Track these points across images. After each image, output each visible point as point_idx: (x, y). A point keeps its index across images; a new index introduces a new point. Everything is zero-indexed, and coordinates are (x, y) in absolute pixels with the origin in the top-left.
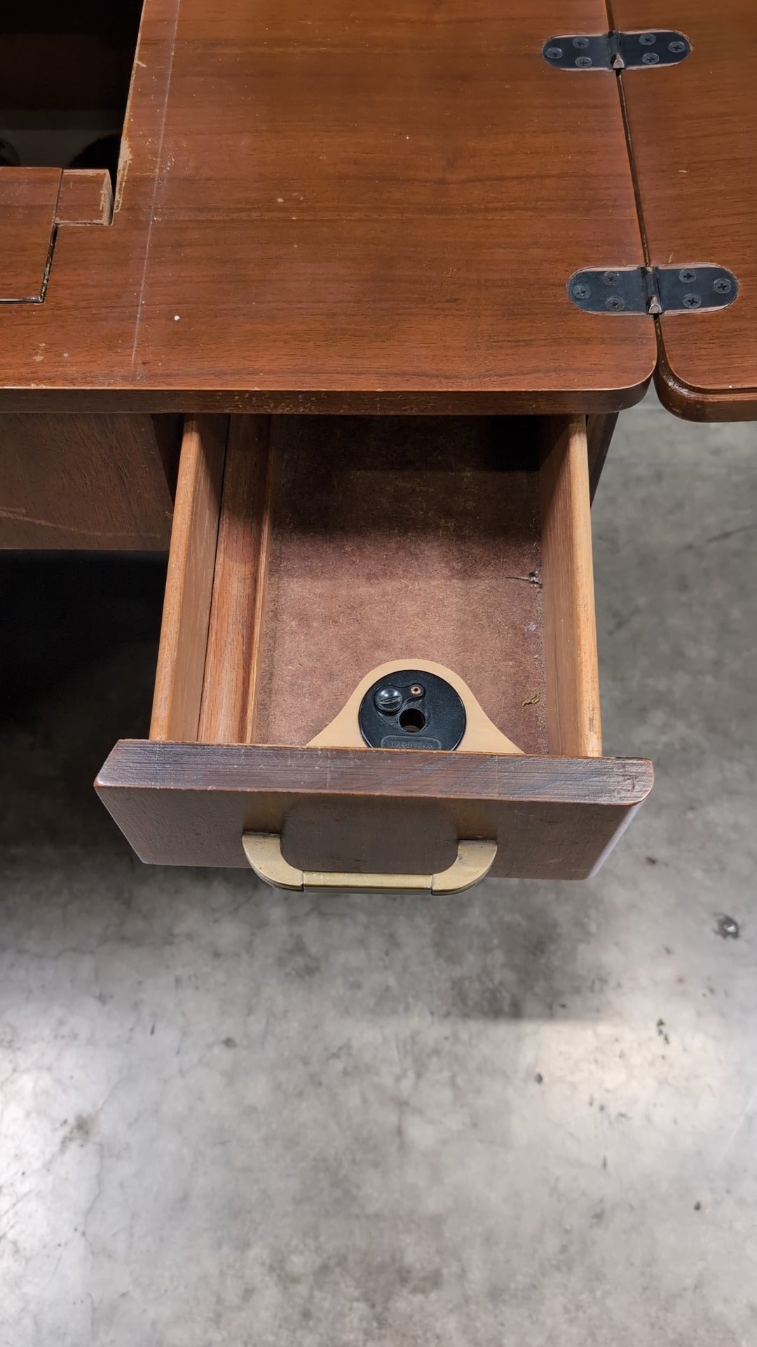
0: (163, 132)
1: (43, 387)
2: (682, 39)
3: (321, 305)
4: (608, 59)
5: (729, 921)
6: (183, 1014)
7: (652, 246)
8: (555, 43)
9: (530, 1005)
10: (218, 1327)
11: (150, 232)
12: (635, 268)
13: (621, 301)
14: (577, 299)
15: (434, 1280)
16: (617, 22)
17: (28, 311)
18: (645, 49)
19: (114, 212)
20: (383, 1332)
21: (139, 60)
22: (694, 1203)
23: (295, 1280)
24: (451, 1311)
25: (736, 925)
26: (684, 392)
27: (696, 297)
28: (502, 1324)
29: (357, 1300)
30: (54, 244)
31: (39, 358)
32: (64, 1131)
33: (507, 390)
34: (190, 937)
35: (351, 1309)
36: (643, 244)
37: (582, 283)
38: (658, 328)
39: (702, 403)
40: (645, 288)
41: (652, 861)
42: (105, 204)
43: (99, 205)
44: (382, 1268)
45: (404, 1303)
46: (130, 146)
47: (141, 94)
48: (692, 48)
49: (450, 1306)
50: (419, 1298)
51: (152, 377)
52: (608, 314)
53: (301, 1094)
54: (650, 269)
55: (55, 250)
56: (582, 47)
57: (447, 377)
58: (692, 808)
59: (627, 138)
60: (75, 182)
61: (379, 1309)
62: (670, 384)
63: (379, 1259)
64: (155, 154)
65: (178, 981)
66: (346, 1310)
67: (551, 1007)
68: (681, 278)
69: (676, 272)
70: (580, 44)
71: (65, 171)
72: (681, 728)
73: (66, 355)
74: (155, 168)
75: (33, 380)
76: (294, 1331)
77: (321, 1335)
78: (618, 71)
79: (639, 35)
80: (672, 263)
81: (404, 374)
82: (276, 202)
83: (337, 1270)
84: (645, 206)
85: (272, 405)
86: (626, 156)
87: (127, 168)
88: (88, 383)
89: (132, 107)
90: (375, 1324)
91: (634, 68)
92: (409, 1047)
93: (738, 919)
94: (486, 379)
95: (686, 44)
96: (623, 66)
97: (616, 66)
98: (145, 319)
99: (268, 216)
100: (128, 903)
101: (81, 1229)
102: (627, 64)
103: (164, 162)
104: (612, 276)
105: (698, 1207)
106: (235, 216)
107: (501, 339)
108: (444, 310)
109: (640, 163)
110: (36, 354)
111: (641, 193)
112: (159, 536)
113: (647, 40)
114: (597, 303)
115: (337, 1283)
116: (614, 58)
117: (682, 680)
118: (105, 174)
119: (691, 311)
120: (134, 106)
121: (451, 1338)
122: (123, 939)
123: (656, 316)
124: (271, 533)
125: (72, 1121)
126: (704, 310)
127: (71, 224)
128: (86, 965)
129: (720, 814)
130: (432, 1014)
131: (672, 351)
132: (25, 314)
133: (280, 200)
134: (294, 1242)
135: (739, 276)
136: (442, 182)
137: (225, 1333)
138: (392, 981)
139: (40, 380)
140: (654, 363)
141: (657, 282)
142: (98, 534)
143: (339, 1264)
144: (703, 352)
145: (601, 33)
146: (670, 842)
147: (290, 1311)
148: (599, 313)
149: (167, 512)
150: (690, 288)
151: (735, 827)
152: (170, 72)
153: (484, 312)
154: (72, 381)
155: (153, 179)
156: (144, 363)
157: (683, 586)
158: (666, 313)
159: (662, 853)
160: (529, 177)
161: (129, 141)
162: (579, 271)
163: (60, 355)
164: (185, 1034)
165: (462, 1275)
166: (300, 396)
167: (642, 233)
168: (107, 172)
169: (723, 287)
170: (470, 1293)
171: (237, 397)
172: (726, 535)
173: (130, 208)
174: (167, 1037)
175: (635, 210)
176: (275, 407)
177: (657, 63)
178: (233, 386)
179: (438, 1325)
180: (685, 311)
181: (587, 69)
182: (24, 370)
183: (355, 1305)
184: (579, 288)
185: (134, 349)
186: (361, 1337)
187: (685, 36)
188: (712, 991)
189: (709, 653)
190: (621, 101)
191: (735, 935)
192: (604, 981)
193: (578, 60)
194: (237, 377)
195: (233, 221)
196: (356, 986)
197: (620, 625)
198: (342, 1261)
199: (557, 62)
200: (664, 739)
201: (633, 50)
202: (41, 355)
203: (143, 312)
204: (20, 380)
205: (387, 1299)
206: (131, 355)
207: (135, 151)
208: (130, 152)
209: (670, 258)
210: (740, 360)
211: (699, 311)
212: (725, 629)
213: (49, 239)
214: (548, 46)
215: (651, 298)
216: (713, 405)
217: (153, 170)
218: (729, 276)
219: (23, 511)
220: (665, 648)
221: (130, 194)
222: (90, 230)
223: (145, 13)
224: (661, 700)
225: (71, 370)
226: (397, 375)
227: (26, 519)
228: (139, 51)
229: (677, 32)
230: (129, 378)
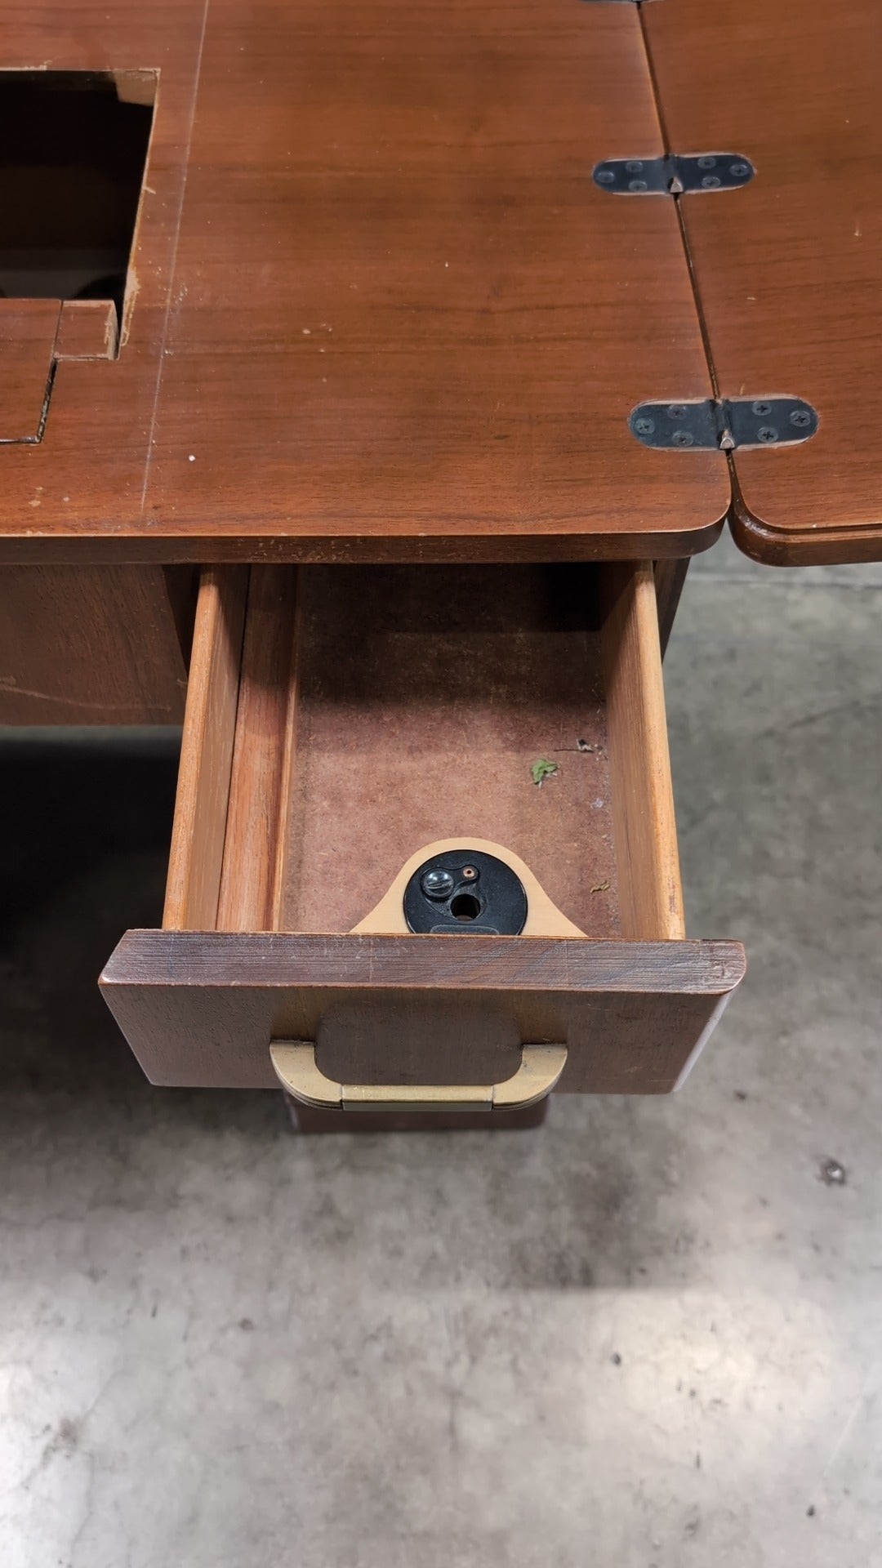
0: (174, 261)
1: (40, 534)
2: (745, 162)
3: (354, 443)
4: (665, 183)
5: (834, 1165)
6: (191, 1292)
7: (721, 376)
8: (607, 166)
9: (604, 1271)
11: (161, 366)
12: (703, 401)
13: (689, 435)
14: (640, 435)
16: (673, 144)
17: (23, 453)
18: (704, 173)
19: (121, 345)
21: (149, 184)
22: (806, 1508)
25: (842, 1169)
26: (763, 532)
27: (772, 430)
30: (52, 378)
31: (35, 503)
32: (46, 1440)
33: (564, 533)
34: (198, 1198)
36: (711, 375)
37: (644, 417)
38: (731, 464)
39: (784, 545)
40: (716, 422)
41: (741, 1096)
42: (110, 336)
43: (103, 338)
46: (138, 276)
47: (150, 221)
48: (755, 171)
51: (164, 522)
52: (675, 450)
53: (332, 1387)
54: (719, 401)
55: (54, 387)
56: (635, 171)
57: (497, 520)
58: (785, 1033)
59: (689, 264)
60: (76, 314)
62: (747, 524)
64: (166, 284)
65: (184, 1252)
67: (628, 1273)
68: (755, 411)
69: (749, 404)
70: (633, 167)
71: (65, 302)
72: (769, 941)
73: (66, 499)
74: (165, 298)
75: (29, 527)
78: (676, 195)
79: (698, 158)
80: (744, 394)
81: (448, 517)
82: (302, 333)
84: (711, 335)
85: (300, 553)
86: (689, 283)
87: (135, 299)
88: (91, 529)
89: (139, 235)
91: (694, 192)
92: (461, 1325)
93: (844, 1162)
94: (541, 522)
95: (750, 167)
96: (681, 190)
97: (673, 189)
98: (156, 459)
99: (293, 348)
100: (124, 1159)
101: (66, 1561)
102: (686, 188)
103: (176, 292)
104: (678, 410)
105: (811, 1513)
106: (256, 349)
107: (558, 478)
108: (491, 447)
109: (704, 290)
110: (32, 499)
111: (706, 320)
112: (169, 708)
113: (707, 163)
114: (662, 437)
116: (671, 182)
117: (768, 884)
118: (110, 305)
119: (767, 446)
120: (142, 234)
122: (118, 1202)
123: (728, 451)
124: (298, 704)
125: (56, 1427)
126: (781, 444)
127: (72, 358)
128: (74, 1235)
129: (817, 1039)
130: (488, 1284)
131: (749, 492)
132: (19, 455)
133: (306, 332)
135: (819, 408)
136: (486, 311)
138: (439, 1246)
139: (38, 527)
140: (729, 502)
141: (729, 415)
142: (99, 706)
144: (782, 489)
145: (656, 155)
146: (762, 1073)
148: (666, 449)
149: (179, 680)
150: (766, 421)
151: (836, 1054)
152: (182, 198)
153: (537, 449)
154: (73, 528)
155: (162, 311)
156: (155, 508)
157: (764, 777)
158: (740, 448)
159: (752, 1086)
160: (583, 306)
161: (137, 270)
162: (641, 405)
163: (60, 500)
164: (192, 1316)
166: (333, 542)
167: (709, 364)
168: (112, 303)
169: (802, 420)
171: (261, 545)
172: (811, 720)
173: (136, 341)
174: (172, 1320)
175: (700, 339)
176: (305, 555)
177: (719, 187)
178: (258, 531)
180: (761, 446)
181: (642, 194)
182: (19, 517)
184: (642, 422)
185: (144, 493)
187: (747, 158)
188: (817, 1248)
189: (798, 853)
190: (681, 227)
191: (842, 1181)
192: (689, 1239)
193: (632, 184)
194: (261, 521)
195: (254, 354)
196: (397, 1253)
199: (609, 186)
201: (692, 173)
202: (38, 500)
203: (153, 453)
204: (14, 528)
206: (140, 499)
207: (144, 282)
208: (139, 282)
209: (742, 389)
210: (824, 497)
211: (776, 445)
212: (814, 825)
213: (47, 375)
214: (599, 169)
215: (722, 432)
216: (795, 546)
217: (163, 301)
218: (808, 408)
219: (13, 680)
220: (746, 848)
221: (136, 325)
222: (94, 365)
223: (155, 137)
224: (745, 908)
225: (73, 516)
226: (440, 518)
227: (16, 690)
228: (148, 176)
229: (738, 154)
230: (139, 524)
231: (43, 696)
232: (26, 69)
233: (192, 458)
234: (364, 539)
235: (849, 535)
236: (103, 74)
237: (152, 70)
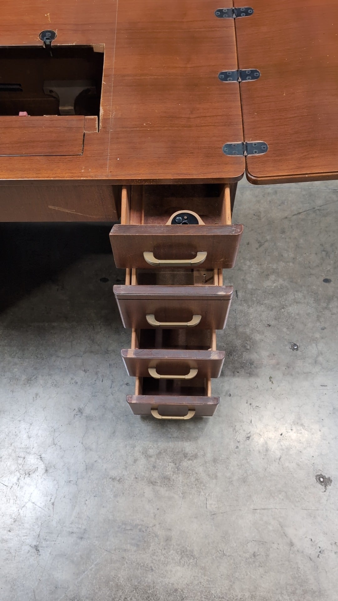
0: (111, 104)
1: (84, 179)
3: (156, 155)
4: (237, 78)
5: (295, 345)
6: (112, 376)
7: (246, 136)
8: (222, 73)
10: (126, 471)
11: (110, 134)
12: (241, 143)
13: (236, 152)
14: (225, 152)
15: (195, 456)
16: (240, 66)
17: (79, 158)
18: (248, 75)
19: (100, 128)
20: (179, 472)
21: (104, 81)
22: (281, 433)
23: (151, 457)
24: (201, 465)
25: (297, 346)
26: (253, 177)
27: (257, 151)
28: (217, 470)
29: (171, 462)
31: (83, 171)
32: (75, 412)
33: (205, 178)
34: (114, 351)
35: (168, 465)
36: (243, 136)
37: (226, 147)
38: (246, 160)
39: (256, 180)
40: (243, 148)
41: (269, 326)
42: (97, 126)
43: (95, 127)
44: (178, 453)
45: (185, 463)
46: (103, 109)
47: (104, 92)
48: (261, 75)
49: (200, 464)
50: (191, 461)
51: (112, 176)
52: (233, 156)
54: (245, 143)
55: (84, 140)
56: (229, 75)
57: (189, 175)
58: (283, 308)
59: (241, 103)
60: (88, 120)
61: (177, 465)
62: (249, 175)
63: (178, 450)
64: (110, 111)
66: (167, 465)
67: (234, 373)
68: (253, 145)
70: (229, 73)
71: (86, 116)
72: (281, 281)
73: (90, 170)
75: (82, 177)
76: (151, 472)
77: (159, 473)
78: (240, 82)
79: (246, 71)
80: (251, 141)
81: (178, 174)
82: (144, 125)
83: (164, 454)
84: (244, 124)
86: (241, 109)
87: (102, 115)
88: (96, 177)
90: (176, 470)
91: (244, 81)
93: (298, 344)
94: (200, 175)
95: (259, 73)
97: (239, 81)
99: (141, 129)
100: (93, 341)
101: (81, 442)
102: (242, 80)
103: (112, 113)
104: (234, 145)
105: (281, 435)
106: (132, 129)
107: (204, 164)
108: (189, 156)
109: (244, 111)
110: (82, 170)
111: (244, 120)
112: (111, 217)
113: (248, 72)
114: (230, 153)
115: (164, 458)
117: (282, 264)
118: (96, 117)
119: (255, 155)
120: (103, 96)
121: (201, 473)
122: (92, 352)
123: (246, 156)
125: (77, 409)
126: (259, 154)
127: (88, 132)
128: (80, 361)
129: (293, 309)
131: (249, 166)
134: (150, 445)
135: (268, 145)
136: (189, 118)
137: (128, 472)
139: (84, 177)
140: (245, 170)
141: (247, 146)
142: (94, 217)
143: (165, 452)
144: (257, 166)
145: (235, 70)
146: (275, 319)
147: (149, 466)
148: (230, 156)
149: (114, 211)
150: (256, 148)
151: (298, 314)
152: (113, 85)
153: (200, 156)
154: (92, 177)
155: (109, 119)
156: (111, 172)
158: (248, 155)
159: (273, 323)
160: (213, 116)
161: (102, 107)
162: (226, 144)
163: (88, 170)
164: (113, 382)
165: (204, 455)
166: (151, 180)
167: (243, 133)
168: (97, 116)
169: (264, 148)
170: (207, 460)
171: (135, 181)
172: (299, 213)
173: (104, 127)
174: (107, 383)
175: (242, 126)
176: (145, 183)
177: (250, 80)
178: (134, 178)
179: (197, 470)
181: (230, 82)
182: (79, 174)
183: (170, 464)
184: (225, 149)
185: (108, 168)
186: (172, 473)
187: (259, 71)
188: (288, 367)
189: (292, 255)
190: (240, 92)
191: (297, 349)
192: (252, 364)
193: (228, 79)
194: (135, 175)
195: (132, 131)
197: (260, 246)
198: (165, 451)
199: (222, 80)
200: (275, 284)
201: (243, 75)
202: (83, 170)
203: (109, 158)
204: (79, 177)
205: (180, 463)
206: (107, 170)
207: (105, 111)
209: (250, 139)
210: (267, 169)
211: (257, 155)
212: (297, 246)
213: (83, 137)
214: (220, 74)
215: (244, 151)
216: (259, 180)
217: (109, 116)
218: (266, 145)
219: (74, 211)
220: (276, 253)
221: (103, 123)
222: (94, 134)
223: (105, 66)
224: (274, 272)
225: (91, 174)
226: (176, 174)
227: (75, 213)
228: (104, 78)
229: (257, 69)
230: (107, 176)
231: (81, 214)
232: (70, 45)
233: (118, 159)
234: (158, 179)
235: (272, 178)
236: (90, 46)
237: (103, 44)
